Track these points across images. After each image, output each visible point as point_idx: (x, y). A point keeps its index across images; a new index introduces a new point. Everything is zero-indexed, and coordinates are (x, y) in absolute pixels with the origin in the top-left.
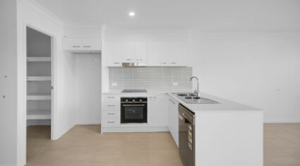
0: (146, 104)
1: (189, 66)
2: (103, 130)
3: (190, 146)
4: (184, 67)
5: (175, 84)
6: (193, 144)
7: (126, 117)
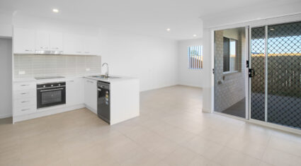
0: (65, 88)
1: (98, 54)
2: (15, 120)
3: (107, 103)
4: (95, 56)
5: (88, 70)
6: (109, 102)
7: (44, 102)
